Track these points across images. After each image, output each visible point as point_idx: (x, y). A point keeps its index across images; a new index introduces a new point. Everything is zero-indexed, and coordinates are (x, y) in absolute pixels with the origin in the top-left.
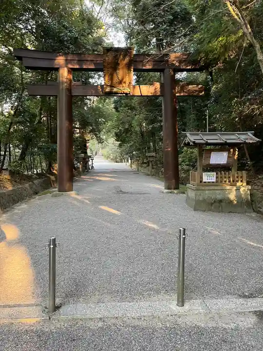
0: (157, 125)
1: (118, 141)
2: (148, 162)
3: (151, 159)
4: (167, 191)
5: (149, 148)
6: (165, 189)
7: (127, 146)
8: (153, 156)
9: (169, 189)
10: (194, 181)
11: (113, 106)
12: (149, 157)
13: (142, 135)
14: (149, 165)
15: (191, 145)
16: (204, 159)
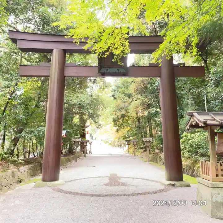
0: (153, 110)
1: (116, 127)
2: (145, 147)
3: (148, 144)
4: (169, 182)
5: (145, 133)
6: (167, 180)
7: (124, 131)
8: (150, 141)
9: (171, 180)
10: (207, 174)
11: (111, 94)
12: (146, 142)
13: (139, 120)
14: (146, 150)
15: (202, 127)
16: (218, 146)
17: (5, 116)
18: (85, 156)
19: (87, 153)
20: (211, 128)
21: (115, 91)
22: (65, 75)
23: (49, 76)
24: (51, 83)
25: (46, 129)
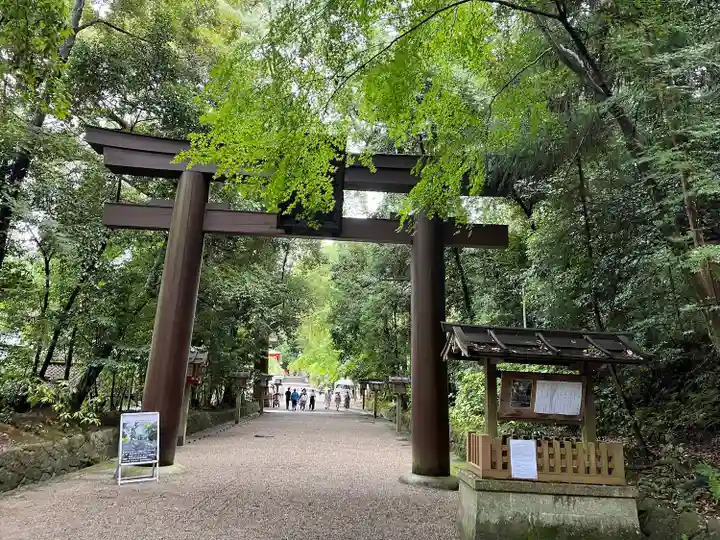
3: (401, 391)
6: (415, 473)
8: (404, 383)
15: (464, 358)
16: (501, 400)
17: (72, 315)
18: (261, 412)
19: (267, 406)
20: (488, 360)
21: (337, 270)
22: (205, 228)
23: (168, 230)
24: (171, 245)
25: (152, 347)
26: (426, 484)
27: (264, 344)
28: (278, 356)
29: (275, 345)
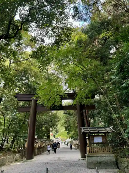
22: (37, 111)
23: (30, 112)
25: (28, 135)
26: (83, 159)
27: (49, 131)
28: (52, 134)
29: (51, 131)
